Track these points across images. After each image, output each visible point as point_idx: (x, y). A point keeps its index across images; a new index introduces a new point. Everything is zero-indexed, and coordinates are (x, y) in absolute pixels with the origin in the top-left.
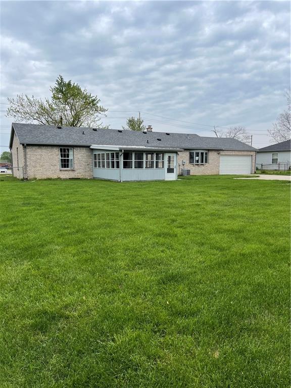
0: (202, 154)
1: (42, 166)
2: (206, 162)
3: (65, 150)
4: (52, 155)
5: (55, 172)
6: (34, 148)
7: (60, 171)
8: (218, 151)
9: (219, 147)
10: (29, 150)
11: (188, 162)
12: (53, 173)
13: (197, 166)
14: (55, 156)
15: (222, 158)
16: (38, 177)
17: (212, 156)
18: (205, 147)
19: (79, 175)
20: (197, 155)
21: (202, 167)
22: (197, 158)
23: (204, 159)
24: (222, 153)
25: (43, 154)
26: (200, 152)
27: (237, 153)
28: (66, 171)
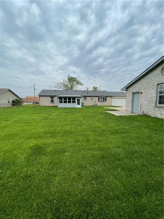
0: (104, 98)
1: (45, 102)
2: (106, 101)
3: (52, 97)
4: (47, 99)
5: (48, 104)
6: (42, 97)
7: (50, 104)
8: (111, 97)
9: (112, 95)
10: (41, 97)
11: (98, 101)
13: (101, 102)
14: (49, 99)
15: (113, 99)
16: (44, 105)
17: (108, 99)
18: (105, 95)
19: (56, 105)
20: (102, 98)
21: (104, 103)
22: (101, 99)
23: (105, 99)
24: (113, 97)
26: (103, 97)
27: (120, 97)
28: (52, 104)
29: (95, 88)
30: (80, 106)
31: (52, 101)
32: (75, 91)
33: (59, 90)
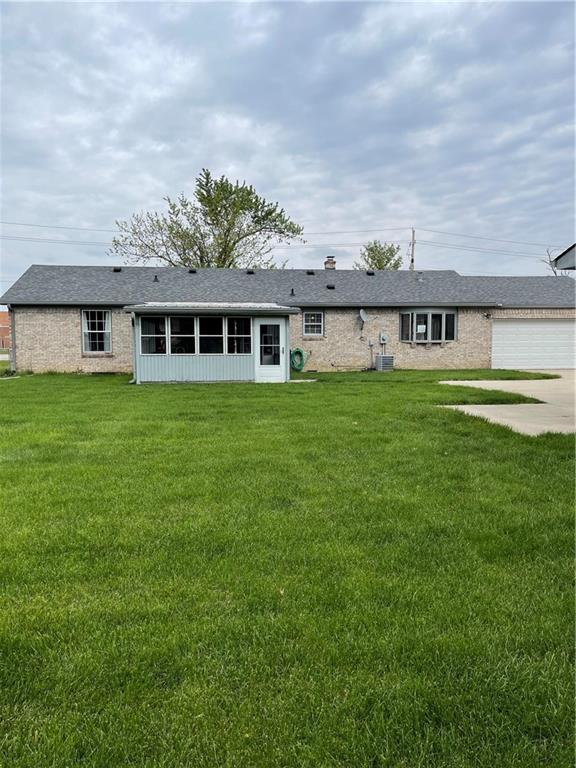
0: (438, 318)
1: (45, 347)
2: (450, 335)
3: (96, 314)
4: (66, 325)
5: (72, 360)
6: (30, 313)
7: (83, 357)
8: (486, 310)
9: (488, 301)
10: (19, 316)
11: (397, 336)
12: (67, 362)
13: (421, 348)
14: (76, 326)
15: (497, 328)
16: (38, 369)
17: (465, 323)
18: (446, 301)
19: (122, 365)
20: (423, 319)
21: (438, 351)
22: (421, 328)
23: (444, 327)
24: (498, 314)
25: (48, 323)
26: (430, 313)
27: (545, 314)
28: (95, 357)
29: (379, 256)
30: (278, 374)
31: (97, 342)
32: (250, 273)
33: (140, 264)
